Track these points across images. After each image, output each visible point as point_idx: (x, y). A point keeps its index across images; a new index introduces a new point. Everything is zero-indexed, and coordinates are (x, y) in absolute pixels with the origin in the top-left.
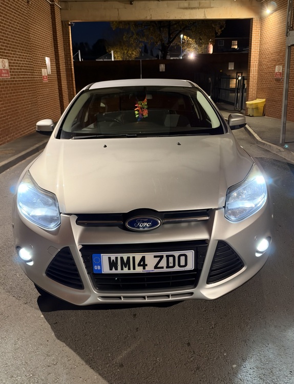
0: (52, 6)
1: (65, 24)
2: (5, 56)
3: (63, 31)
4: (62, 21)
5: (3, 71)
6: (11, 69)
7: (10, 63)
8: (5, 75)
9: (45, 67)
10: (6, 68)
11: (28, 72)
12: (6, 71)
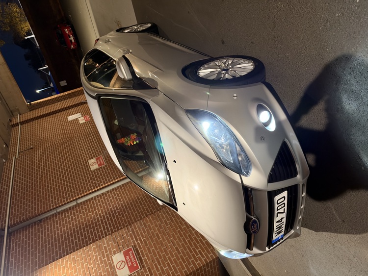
0: (22, 123)
1: (32, 108)
2: (86, 164)
3: (38, 108)
4: (30, 111)
5: (99, 163)
6: (94, 156)
7: (90, 159)
8: (101, 161)
9: (77, 119)
10: (96, 161)
11: (90, 138)
12: (98, 160)
